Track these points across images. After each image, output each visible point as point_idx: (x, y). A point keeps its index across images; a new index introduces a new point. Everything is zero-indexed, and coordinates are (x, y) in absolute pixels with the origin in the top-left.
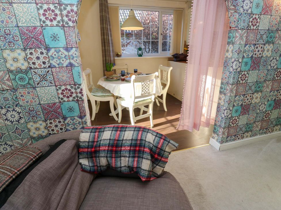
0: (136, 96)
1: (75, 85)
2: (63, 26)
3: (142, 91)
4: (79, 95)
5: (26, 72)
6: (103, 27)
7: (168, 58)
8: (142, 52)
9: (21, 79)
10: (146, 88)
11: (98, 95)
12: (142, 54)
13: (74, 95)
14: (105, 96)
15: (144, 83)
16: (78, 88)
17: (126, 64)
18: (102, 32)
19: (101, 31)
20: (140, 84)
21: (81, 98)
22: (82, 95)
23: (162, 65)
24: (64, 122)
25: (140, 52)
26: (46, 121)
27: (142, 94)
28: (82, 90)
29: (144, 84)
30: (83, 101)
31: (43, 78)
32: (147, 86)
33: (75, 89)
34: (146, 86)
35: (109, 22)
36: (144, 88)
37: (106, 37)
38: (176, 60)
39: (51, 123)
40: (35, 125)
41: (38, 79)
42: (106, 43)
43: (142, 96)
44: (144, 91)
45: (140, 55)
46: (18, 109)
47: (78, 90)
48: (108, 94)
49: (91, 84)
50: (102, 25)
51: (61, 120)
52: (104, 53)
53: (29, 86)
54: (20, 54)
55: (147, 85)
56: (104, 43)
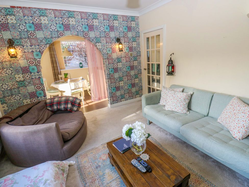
0: (72, 89)
1: (41, 84)
2: (36, 65)
3: (75, 86)
4: (43, 88)
5: (23, 81)
9: (21, 84)
11: (51, 92)
13: (41, 88)
14: (55, 92)
15: (75, 83)
16: (43, 85)
18: (51, 56)
20: (73, 83)
21: (44, 89)
22: (44, 88)
24: (38, 99)
25: (81, 65)
26: (30, 99)
27: (75, 88)
28: (44, 86)
30: (45, 90)
31: (29, 83)
33: (42, 86)
35: (55, 50)
36: (76, 85)
39: (32, 100)
40: (26, 101)
41: (27, 84)
43: (75, 89)
44: (76, 86)
46: (19, 95)
47: (43, 86)
48: (57, 91)
51: (37, 98)
52: (53, 68)
53: (24, 86)
54: (21, 76)
55: (77, 83)
56: (53, 62)
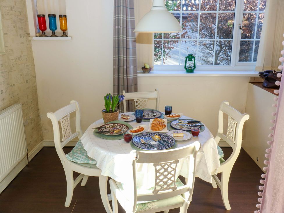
0: (138, 195)
3: (157, 184)
6: (118, 19)
7: (251, 77)
8: (194, 64)
10: (165, 177)
11: (78, 162)
12: (195, 67)
15: (163, 167)
17: (156, 90)
18: (117, 28)
19: (115, 25)
23: (227, 103)
25: (190, 63)
27: (155, 192)
29: (160, 169)
32: (169, 173)
34: (166, 173)
35: (132, 9)
36: (161, 177)
37: (122, 38)
38: (268, 85)
42: (121, 49)
43: (157, 195)
44: (161, 184)
45: (190, 70)
49: (77, 130)
50: (117, 15)
52: (117, 66)
55: (170, 170)
56: (119, 47)
